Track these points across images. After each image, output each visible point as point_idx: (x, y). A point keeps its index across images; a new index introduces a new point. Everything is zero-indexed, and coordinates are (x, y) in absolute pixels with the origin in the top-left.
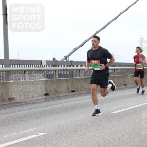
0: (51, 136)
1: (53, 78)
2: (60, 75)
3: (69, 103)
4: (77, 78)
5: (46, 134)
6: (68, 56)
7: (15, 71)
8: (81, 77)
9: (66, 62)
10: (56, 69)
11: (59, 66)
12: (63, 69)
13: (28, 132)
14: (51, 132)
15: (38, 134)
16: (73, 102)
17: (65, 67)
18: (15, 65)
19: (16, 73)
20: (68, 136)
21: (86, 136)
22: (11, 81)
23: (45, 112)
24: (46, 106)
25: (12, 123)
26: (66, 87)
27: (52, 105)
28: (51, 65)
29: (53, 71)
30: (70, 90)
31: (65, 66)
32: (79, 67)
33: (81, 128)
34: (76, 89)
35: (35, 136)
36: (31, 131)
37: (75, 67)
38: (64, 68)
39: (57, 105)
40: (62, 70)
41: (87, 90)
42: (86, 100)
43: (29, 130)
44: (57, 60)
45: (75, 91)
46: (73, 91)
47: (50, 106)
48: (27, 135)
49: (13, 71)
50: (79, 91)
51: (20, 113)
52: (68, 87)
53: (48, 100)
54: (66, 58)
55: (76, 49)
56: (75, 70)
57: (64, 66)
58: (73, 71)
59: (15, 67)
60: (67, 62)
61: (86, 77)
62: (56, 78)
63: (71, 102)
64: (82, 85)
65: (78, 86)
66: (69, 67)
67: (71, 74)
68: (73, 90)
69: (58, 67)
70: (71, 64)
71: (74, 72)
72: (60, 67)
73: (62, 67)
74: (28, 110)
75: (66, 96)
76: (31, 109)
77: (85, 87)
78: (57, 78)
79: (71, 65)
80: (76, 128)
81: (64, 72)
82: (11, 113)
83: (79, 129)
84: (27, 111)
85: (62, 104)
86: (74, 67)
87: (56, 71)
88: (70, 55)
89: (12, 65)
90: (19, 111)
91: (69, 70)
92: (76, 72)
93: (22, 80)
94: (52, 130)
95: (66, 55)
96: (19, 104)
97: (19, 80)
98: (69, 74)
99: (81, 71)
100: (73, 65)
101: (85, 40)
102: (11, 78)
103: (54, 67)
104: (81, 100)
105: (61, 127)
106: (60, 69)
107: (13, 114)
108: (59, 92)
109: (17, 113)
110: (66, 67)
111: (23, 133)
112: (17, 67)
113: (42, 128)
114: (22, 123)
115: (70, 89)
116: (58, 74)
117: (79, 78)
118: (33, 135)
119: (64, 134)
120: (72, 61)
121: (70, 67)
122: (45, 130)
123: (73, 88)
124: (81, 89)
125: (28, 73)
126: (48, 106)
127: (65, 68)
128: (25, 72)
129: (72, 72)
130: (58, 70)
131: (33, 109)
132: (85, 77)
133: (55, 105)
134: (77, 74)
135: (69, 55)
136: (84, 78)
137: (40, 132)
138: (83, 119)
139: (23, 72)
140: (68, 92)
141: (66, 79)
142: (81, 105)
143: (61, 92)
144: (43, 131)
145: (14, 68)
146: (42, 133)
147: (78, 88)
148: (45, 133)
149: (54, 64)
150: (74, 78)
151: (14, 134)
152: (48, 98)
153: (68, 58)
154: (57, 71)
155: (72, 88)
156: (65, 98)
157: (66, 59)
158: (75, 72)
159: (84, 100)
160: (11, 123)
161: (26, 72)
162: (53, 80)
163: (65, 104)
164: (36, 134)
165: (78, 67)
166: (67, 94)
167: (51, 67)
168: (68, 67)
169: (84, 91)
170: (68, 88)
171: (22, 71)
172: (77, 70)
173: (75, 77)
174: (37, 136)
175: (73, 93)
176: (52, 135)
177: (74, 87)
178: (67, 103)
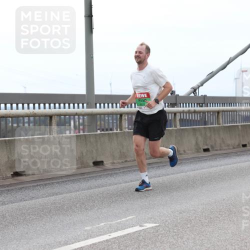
0: (167, 229)
1: (170, 127)
2: (183, 122)
3: (198, 171)
4: (214, 126)
5: (157, 225)
6: (198, 88)
7: (104, 114)
8: (221, 125)
9: (194, 97)
10: (175, 111)
11: (182, 104)
12: (189, 111)
13: (127, 220)
14: (166, 221)
15: (144, 225)
16: (205, 169)
17: (192, 107)
18: (104, 104)
19: (107, 118)
20: (196, 229)
21: (230, 231)
22: (97, 132)
23: (157, 187)
24: (158, 177)
25: (99, 206)
26: (194, 142)
27: (168, 175)
28: (167, 104)
29: (170, 115)
30: (201, 149)
31: (193, 104)
32: (218, 106)
33: (220, 216)
34: (212, 147)
35: (137, 228)
36: (131, 219)
37: (210, 106)
38: (190, 108)
39: (178, 175)
40: (186, 113)
41: (231, 147)
42: (229, 166)
43: (128, 218)
44: (178, 95)
45: (210, 149)
46: (206, 150)
47: (164, 177)
48: (124, 228)
49: (100, 114)
50: (216, 150)
51: (112, 188)
52: (196, 142)
53: (161, 165)
54: (195, 90)
55: (212, 75)
56: (210, 112)
57: (190, 104)
58: (207, 113)
59: (104, 107)
60: (196, 97)
61: (231, 125)
62: (175, 126)
63: (202, 169)
64: (222, 138)
65: (215, 140)
66: (200, 106)
67: (203, 119)
68: (206, 147)
69: (180, 107)
70: (203, 102)
71: (209, 115)
72: (183, 107)
73: (186, 107)
74: (126, 182)
75: (193, 158)
76: (131, 181)
77: (229, 142)
78: (178, 127)
79: (202, 104)
80: (212, 216)
81: (191, 115)
82: (96, 187)
83: (218, 217)
84: (124, 184)
85: (186, 172)
86: (208, 106)
87: (175, 114)
88: (202, 85)
89: (100, 104)
90: (110, 185)
91: (199, 112)
92: (213, 115)
93: (117, 130)
94: (168, 218)
95: (195, 85)
96: (110, 173)
97: (111, 130)
98: (199, 119)
99: (220, 114)
100: (206, 103)
101: (230, 58)
102: (98, 127)
103: (173, 107)
104: (221, 166)
105: (184, 214)
106: (183, 111)
107: (101, 189)
108: (182, 152)
109: (108, 187)
110: (194, 107)
111: (118, 223)
112: (108, 107)
113: (150, 214)
114: (116, 206)
115: (201, 147)
116: (180, 120)
117: (217, 126)
118: (134, 228)
119: (189, 226)
120: (205, 97)
121: (202, 106)
122: (155, 219)
123: (207, 145)
124: (221, 147)
125: (126, 117)
126: (161, 175)
127: (192, 109)
128: (121, 115)
129: (204, 115)
130: (180, 113)
131: (134, 181)
132: (229, 125)
133: (174, 174)
134: (213, 118)
135: (200, 85)
136: (226, 126)
137: (146, 222)
138: (224, 200)
139: (119, 116)
140: (198, 151)
141: (193, 129)
142: (221, 175)
143: (184, 151)
144: (153, 220)
145: (102, 110)
146: (150, 223)
147: (215, 144)
148: (156, 223)
149: (173, 102)
150: (209, 126)
151: (103, 224)
152: (161, 162)
153: (197, 91)
154: (178, 115)
155: (204, 144)
156: (191, 163)
157: (194, 94)
158: (211, 115)
159: (226, 166)
160: (97, 206)
161: (123, 116)
162: (171, 130)
163: (192, 173)
164: (140, 226)
165: (215, 106)
166: (196, 155)
167: (168, 106)
168: (197, 106)
169: (227, 150)
170: (197, 144)
171: (116, 114)
172: (214, 112)
173: (211, 125)
174: (141, 228)
175: (207, 154)
176: (168, 227)
177: (208, 143)
178: (194, 171)
